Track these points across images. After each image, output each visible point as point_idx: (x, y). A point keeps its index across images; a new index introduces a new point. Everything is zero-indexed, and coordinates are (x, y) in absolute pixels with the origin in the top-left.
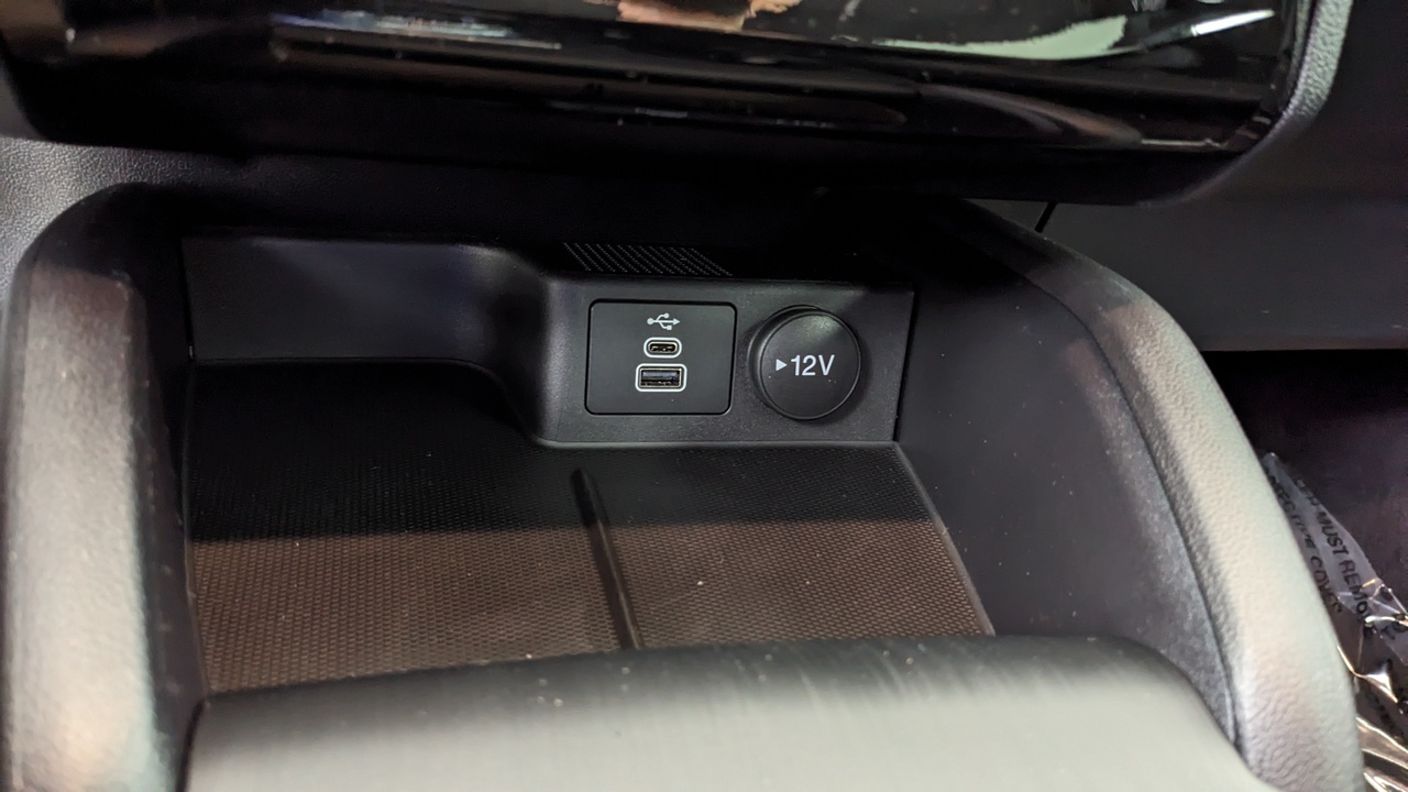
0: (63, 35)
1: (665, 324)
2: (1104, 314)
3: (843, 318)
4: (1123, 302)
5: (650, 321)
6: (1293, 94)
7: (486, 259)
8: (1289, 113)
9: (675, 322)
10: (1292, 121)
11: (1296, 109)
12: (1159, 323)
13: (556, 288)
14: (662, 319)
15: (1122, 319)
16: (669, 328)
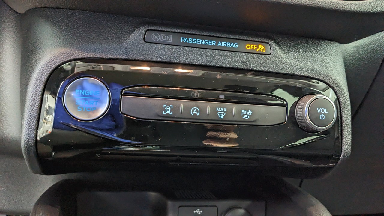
0: (52, 154)
1: (199, 212)
2: (308, 208)
3: (246, 209)
4: (313, 205)
5: (195, 212)
6: (341, 153)
7: (153, 195)
8: (342, 157)
9: (201, 211)
10: (343, 159)
11: (343, 156)
12: (322, 211)
13: (170, 203)
14: (198, 211)
15: (312, 210)
16: (200, 213)
